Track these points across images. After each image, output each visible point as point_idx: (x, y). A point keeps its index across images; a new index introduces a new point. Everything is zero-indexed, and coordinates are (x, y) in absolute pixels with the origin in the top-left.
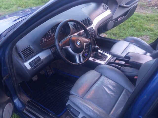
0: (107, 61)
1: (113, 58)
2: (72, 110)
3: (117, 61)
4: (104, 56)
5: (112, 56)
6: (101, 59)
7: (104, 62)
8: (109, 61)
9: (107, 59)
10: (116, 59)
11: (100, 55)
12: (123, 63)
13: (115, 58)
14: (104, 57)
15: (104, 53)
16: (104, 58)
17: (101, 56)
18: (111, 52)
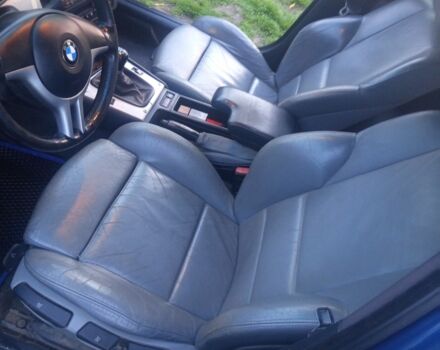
0: (153, 106)
1: (170, 96)
2: (39, 305)
3: (183, 110)
4: (142, 87)
5: (165, 87)
6: (131, 99)
7: (142, 109)
8: (159, 107)
9: (153, 101)
10: (181, 102)
11: (127, 79)
12: (202, 117)
13: (177, 96)
14: (142, 90)
15: (139, 71)
16: (143, 95)
17: (132, 86)
18: (158, 66)
